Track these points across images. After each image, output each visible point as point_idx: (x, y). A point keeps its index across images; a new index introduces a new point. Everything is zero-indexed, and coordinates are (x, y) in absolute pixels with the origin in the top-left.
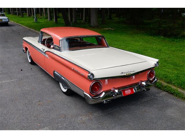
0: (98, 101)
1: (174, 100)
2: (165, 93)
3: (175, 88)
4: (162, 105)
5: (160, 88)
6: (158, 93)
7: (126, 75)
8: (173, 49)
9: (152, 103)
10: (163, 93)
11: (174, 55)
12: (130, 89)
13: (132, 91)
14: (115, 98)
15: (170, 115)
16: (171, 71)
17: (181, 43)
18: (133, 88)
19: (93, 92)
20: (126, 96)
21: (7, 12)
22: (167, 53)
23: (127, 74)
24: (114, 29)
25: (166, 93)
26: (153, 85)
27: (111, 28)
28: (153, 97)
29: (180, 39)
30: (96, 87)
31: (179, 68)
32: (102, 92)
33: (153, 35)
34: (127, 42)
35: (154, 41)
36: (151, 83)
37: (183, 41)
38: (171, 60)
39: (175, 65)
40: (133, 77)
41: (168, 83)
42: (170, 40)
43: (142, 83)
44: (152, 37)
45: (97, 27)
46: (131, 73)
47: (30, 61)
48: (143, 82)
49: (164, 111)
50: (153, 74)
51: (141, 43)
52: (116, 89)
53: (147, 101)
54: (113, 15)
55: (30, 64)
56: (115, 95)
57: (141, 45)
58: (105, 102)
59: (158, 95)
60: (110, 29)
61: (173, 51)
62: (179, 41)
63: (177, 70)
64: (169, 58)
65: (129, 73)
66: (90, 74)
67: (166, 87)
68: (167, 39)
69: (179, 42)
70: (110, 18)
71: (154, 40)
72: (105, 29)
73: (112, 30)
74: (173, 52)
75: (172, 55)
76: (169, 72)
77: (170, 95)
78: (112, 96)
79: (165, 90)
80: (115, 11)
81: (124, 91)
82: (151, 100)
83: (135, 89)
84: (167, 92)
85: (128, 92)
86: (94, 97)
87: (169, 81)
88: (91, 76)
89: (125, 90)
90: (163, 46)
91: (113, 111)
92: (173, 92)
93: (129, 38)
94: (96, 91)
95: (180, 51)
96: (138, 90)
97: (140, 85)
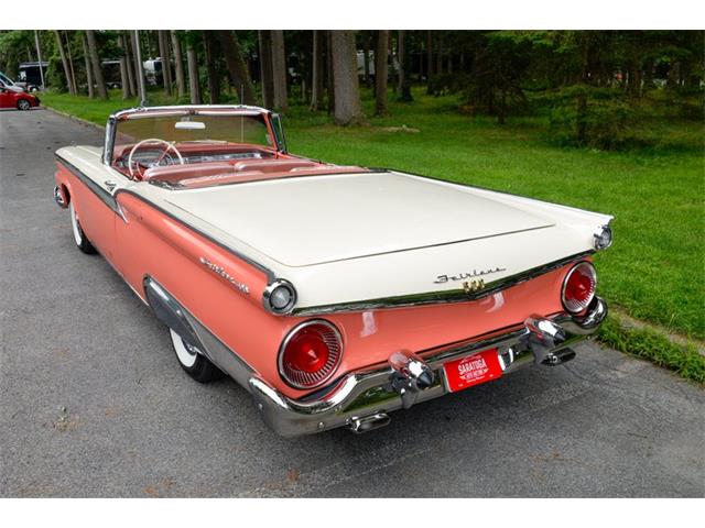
0: (319, 419)
1: (687, 398)
2: (639, 364)
3: (682, 341)
4: (636, 425)
5: (611, 343)
6: (607, 367)
7: (461, 287)
8: (645, 187)
9: (587, 414)
10: (627, 364)
11: (654, 208)
12: (483, 355)
13: (493, 364)
14: (411, 400)
15: (679, 477)
16: (654, 269)
17: (668, 170)
18: (497, 348)
19: (294, 378)
20: (462, 391)
21: (56, 86)
22: (622, 202)
23: (466, 284)
24: (417, 131)
25: (644, 363)
26: (591, 335)
27: (408, 127)
28: (587, 384)
29: (664, 155)
30: (311, 353)
31: (682, 256)
32: (344, 377)
33: (563, 146)
34: (465, 169)
35: (569, 164)
36: (580, 325)
37: (675, 163)
38: (646, 227)
39: (666, 244)
40: (493, 300)
41: (648, 319)
42: (627, 160)
43: (537, 324)
44: (560, 153)
45: (358, 123)
46: (488, 279)
47: (79, 240)
48: (543, 319)
49: (649, 455)
50: (587, 282)
51: (517, 171)
52: (415, 360)
53: (563, 405)
54: (418, 89)
55: (80, 253)
56: (407, 388)
57: (520, 177)
58: (358, 423)
59: (609, 376)
60: (403, 131)
61: (646, 196)
62: (661, 162)
63: (677, 266)
64: (635, 220)
65: (477, 279)
66: (276, 285)
67: (640, 338)
68: (615, 158)
69: (660, 166)
70: (407, 97)
71: (567, 161)
72: (386, 129)
73: (411, 133)
74: (645, 199)
75: (645, 209)
76: (647, 274)
77: (663, 375)
78: (396, 393)
79: (636, 352)
80: (424, 78)
81: (453, 367)
82: (579, 398)
83: (506, 356)
84: (649, 359)
85: (473, 370)
86: (299, 400)
87: (649, 310)
88: (281, 297)
89: (458, 362)
90: (603, 181)
91: (403, 459)
92: (674, 358)
93: (473, 156)
94: (311, 369)
95: (672, 194)
96: (521, 362)
97: (532, 338)
